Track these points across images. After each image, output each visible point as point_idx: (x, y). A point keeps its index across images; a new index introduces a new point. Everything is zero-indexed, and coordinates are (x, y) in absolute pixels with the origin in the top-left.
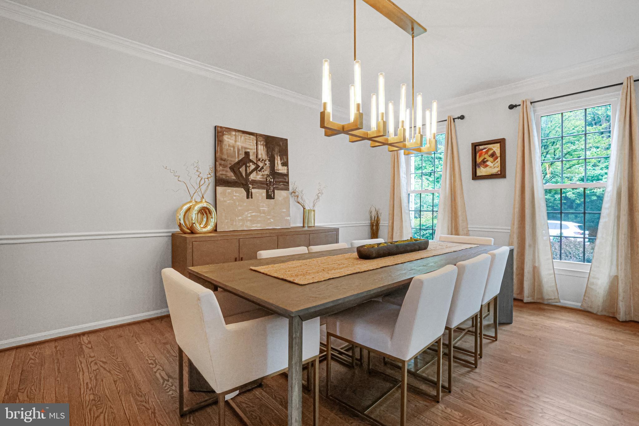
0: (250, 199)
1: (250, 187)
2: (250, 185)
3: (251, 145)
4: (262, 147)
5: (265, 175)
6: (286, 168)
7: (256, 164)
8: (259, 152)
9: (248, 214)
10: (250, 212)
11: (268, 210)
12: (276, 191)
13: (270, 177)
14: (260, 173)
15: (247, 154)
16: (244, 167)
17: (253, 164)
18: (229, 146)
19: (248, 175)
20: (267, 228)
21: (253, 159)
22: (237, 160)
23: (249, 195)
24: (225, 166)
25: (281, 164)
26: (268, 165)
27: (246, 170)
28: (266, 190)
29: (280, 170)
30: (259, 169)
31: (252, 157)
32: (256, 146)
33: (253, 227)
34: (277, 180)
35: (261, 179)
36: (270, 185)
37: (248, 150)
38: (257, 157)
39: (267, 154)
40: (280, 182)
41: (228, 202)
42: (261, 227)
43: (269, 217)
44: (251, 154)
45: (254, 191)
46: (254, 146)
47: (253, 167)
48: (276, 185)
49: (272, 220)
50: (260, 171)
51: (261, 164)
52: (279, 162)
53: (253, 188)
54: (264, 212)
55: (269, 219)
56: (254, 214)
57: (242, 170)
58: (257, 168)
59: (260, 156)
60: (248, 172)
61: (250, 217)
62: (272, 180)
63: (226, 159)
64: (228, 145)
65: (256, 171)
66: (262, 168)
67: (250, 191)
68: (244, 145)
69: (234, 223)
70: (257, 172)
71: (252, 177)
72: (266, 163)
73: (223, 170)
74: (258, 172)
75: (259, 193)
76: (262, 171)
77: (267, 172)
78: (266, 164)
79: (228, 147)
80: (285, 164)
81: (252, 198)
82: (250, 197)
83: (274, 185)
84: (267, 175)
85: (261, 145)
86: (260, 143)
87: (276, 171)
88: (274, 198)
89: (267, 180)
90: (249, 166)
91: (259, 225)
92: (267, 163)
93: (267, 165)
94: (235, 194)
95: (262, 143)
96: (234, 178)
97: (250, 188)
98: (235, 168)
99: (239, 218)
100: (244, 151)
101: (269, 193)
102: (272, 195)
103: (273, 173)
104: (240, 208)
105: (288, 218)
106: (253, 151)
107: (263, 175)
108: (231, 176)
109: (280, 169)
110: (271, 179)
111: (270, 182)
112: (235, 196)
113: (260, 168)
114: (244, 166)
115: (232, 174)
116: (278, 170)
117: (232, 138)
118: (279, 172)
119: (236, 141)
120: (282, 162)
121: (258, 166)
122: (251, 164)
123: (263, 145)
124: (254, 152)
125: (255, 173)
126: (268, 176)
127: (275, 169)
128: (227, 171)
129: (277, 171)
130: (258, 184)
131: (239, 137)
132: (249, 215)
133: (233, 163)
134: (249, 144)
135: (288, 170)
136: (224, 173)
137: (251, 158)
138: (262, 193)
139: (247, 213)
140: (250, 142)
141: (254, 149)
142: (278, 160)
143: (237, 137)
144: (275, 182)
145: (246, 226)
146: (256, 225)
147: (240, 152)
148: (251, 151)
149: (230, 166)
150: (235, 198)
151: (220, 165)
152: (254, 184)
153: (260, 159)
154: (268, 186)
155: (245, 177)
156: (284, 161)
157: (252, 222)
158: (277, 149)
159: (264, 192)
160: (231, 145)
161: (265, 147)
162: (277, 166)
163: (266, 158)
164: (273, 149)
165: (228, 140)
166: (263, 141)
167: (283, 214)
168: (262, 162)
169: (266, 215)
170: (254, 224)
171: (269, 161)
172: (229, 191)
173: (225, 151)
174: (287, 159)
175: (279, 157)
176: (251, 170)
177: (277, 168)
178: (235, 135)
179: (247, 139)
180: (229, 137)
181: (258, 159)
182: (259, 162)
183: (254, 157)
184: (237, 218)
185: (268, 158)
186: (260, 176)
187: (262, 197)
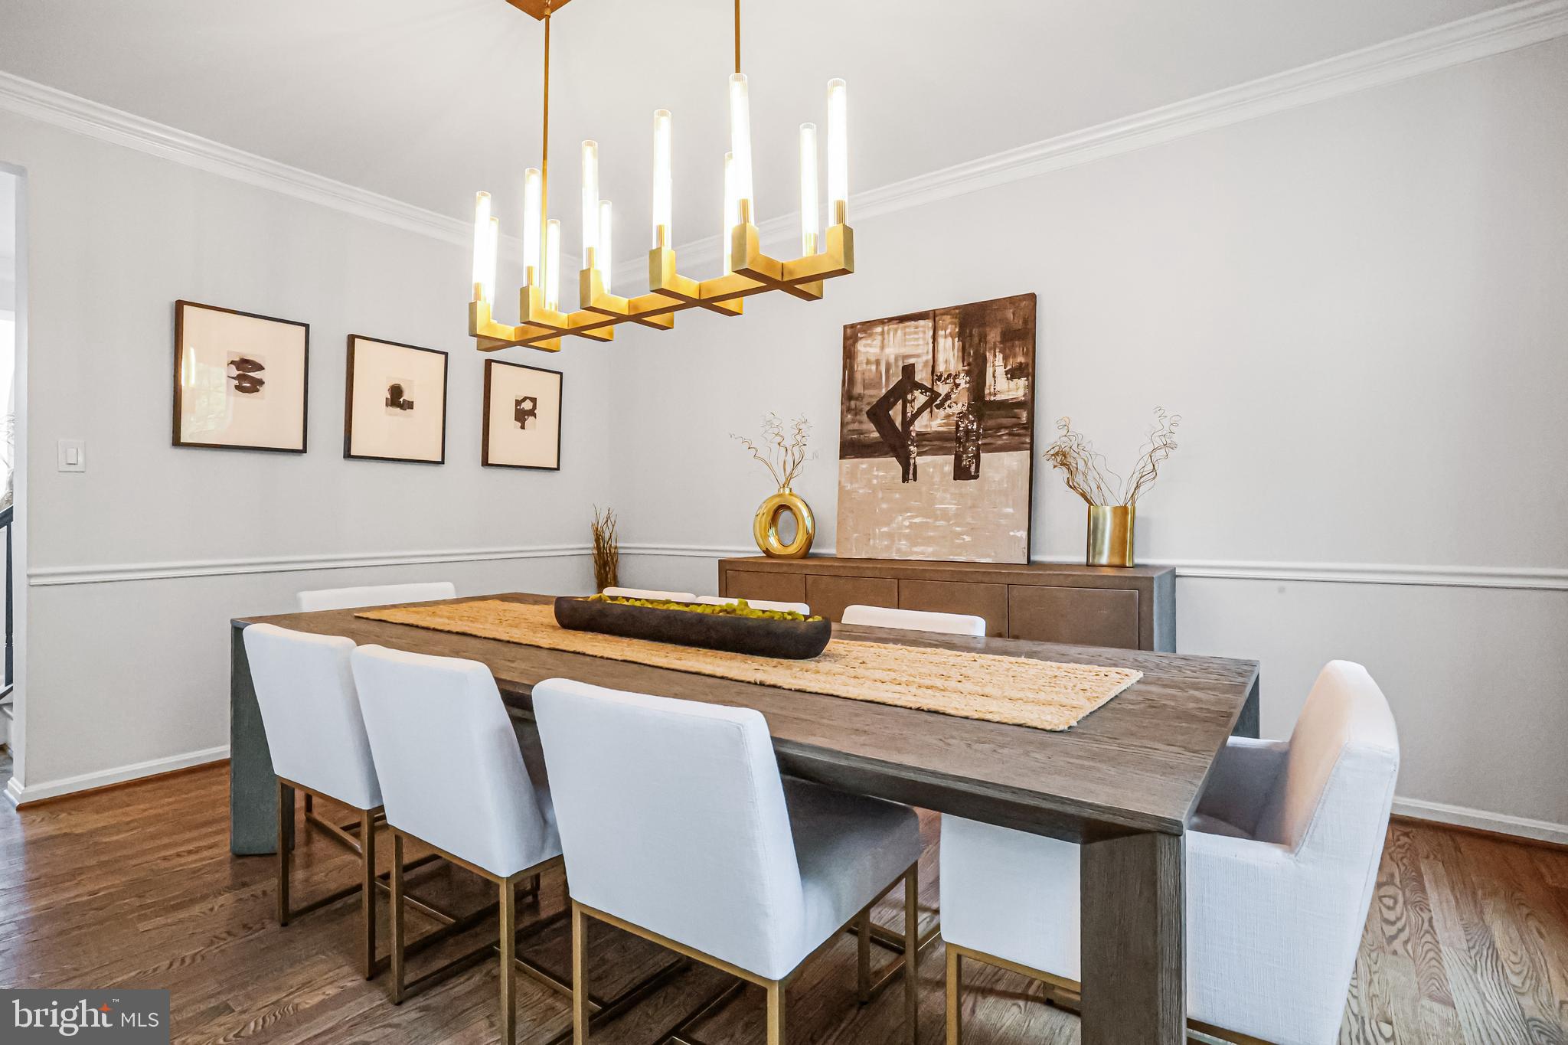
0: (911, 482)
1: (909, 453)
2: (912, 448)
3: (918, 345)
4: (949, 340)
5: (954, 414)
6: (1022, 382)
7: (931, 390)
8: (941, 358)
9: (904, 520)
10: (909, 514)
11: (957, 509)
12: (984, 456)
13: (968, 419)
14: (941, 413)
15: (909, 371)
16: (899, 407)
17: (922, 393)
18: (868, 362)
19: (907, 423)
20: (952, 558)
21: (922, 379)
22: (884, 391)
23: (908, 473)
24: (857, 412)
25: (1007, 373)
26: (963, 385)
27: (904, 412)
28: (953, 456)
29: (1001, 392)
30: (938, 402)
31: (922, 376)
32: (933, 343)
33: (916, 553)
34: (990, 423)
35: (941, 429)
36: (967, 440)
37: (911, 361)
38: (933, 372)
39: (963, 355)
40: (1000, 428)
41: (861, 491)
42: (933, 554)
43: (958, 529)
44: (918, 368)
45: (921, 460)
46: (928, 344)
47: (921, 399)
48: (985, 437)
49: (967, 538)
50: (938, 407)
51: (942, 389)
52: (1001, 371)
53: (920, 454)
54: (945, 515)
55: (959, 535)
56: (917, 520)
57: (896, 413)
58: (934, 401)
59: (941, 368)
60: (909, 415)
61: (907, 527)
62: (975, 427)
63: (861, 394)
64: (865, 361)
65: (929, 410)
66: (948, 397)
67: (912, 461)
68: (902, 351)
69: (872, 542)
70: (931, 412)
71: (919, 426)
72: (957, 381)
73: (853, 422)
74: (935, 410)
75: (935, 466)
76: (946, 405)
77: (960, 405)
78: (957, 386)
79: (865, 366)
80: (1024, 370)
81: (915, 480)
82: (911, 476)
83: (978, 439)
84: (959, 413)
85: (946, 336)
86: (943, 332)
87: (987, 399)
88: (976, 477)
89: (958, 427)
90: (913, 400)
91: (930, 550)
92: (963, 380)
93: (960, 388)
94: (876, 473)
95: (948, 331)
96: (876, 435)
97: (912, 456)
98: (879, 413)
99: (883, 530)
100: (901, 365)
101: (962, 461)
102: (974, 467)
103: (980, 404)
104: (884, 506)
105: (1018, 534)
106: (924, 358)
107: (947, 417)
108: (871, 431)
109: (1003, 387)
110: (972, 422)
111: (968, 432)
112: (877, 477)
113: (940, 398)
114: (901, 401)
115: (872, 427)
116: (995, 395)
117: (874, 343)
118: (998, 398)
119: (882, 347)
120: (1009, 367)
121: (935, 395)
122: (917, 393)
123: (951, 334)
124: (927, 362)
125: (926, 414)
126: (962, 416)
127: (987, 391)
128: (862, 423)
129: (992, 398)
130: (934, 443)
131: (891, 334)
132: (907, 523)
133: (874, 401)
134: (916, 344)
135: (1033, 386)
136: (856, 426)
137: (918, 378)
138: (942, 466)
139: (900, 518)
140: (917, 339)
141: (928, 352)
142: (997, 363)
143: (886, 336)
144: (981, 431)
145: (899, 551)
146: (922, 548)
147: (891, 372)
148: (920, 360)
149: (867, 408)
150: (875, 482)
151: (849, 410)
152: (924, 443)
153: (941, 376)
154: (960, 443)
155: (900, 429)
156: (1021, 364)
157: (913, 540)
158: (994, 336)
159: (946, 462)
160: (873, 359)
161: (957, 339)
162: (993, 382)
163: (960, 367)
164: (983, 338)
165: (867, 349)
166: (951, 323)
167: (1003, 521)
168: (948, 381)
169: (951, 523)
170: (915, 546)
171: (968, 373)
172: (864, 466)
173: (858, 377)
174: (1032, 353)
175: (1001, 355)
176: (916, 410)
177: (992, 390)
178: (883, 332)
179: (910, 334)
180: (869, 341)
181: (936, 377)
182: (938, 383)
183: (927, 373)
184: (877, 530)
185: (966, 368)
186: (939, 421)
187: (944, 475)
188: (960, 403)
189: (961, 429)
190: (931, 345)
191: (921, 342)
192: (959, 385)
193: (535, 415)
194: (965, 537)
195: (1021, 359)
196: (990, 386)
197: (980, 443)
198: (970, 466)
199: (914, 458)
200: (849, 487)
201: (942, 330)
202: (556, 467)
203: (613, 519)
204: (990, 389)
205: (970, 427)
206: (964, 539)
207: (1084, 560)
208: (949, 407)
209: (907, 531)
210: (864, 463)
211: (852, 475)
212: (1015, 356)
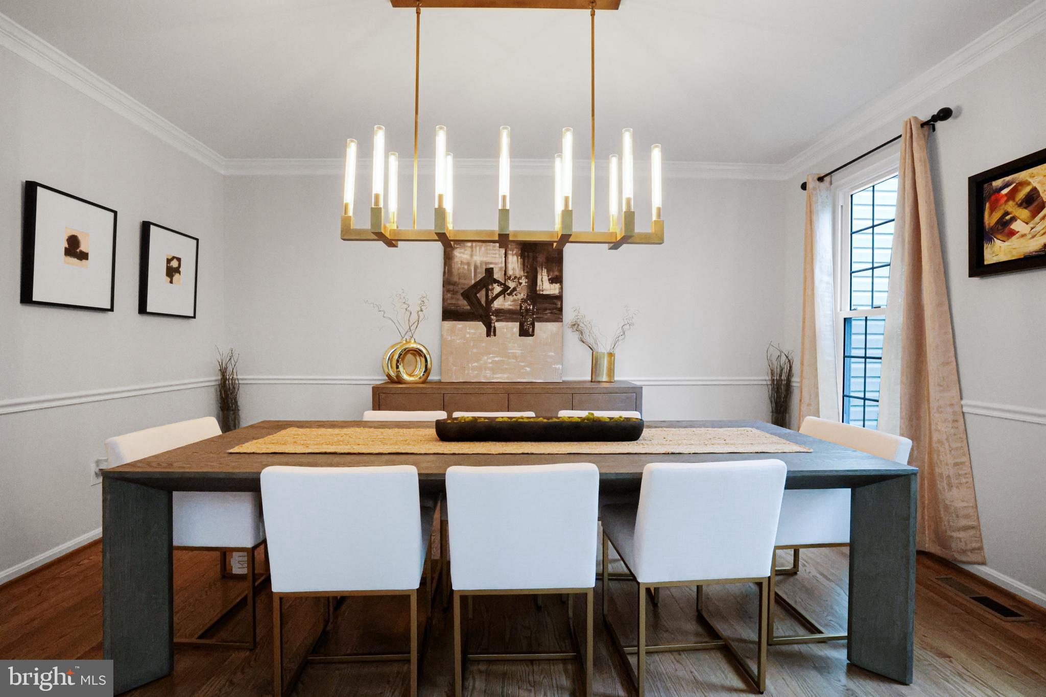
0: (492, 337)
1: (491, 320)
2: (492, 317)
3: (495, 257)
4: (515, 258)
5: (518, 300)
6: (557, 286)
7: (504, 284)
8: (510, 266)
9: (488, 359)
10: (491, 355)
11: (522, 353)
12: (537, 324)
13: (527, 303)
14: (511, 298)
15: (489, 271)
16: (483, 292)
17: (498, 285)
18: (462, 263)
19: (490, 302)
20: (519, 380)
21: (498, 277)
22: (473, 282)
23: (490, 331)
24: (454, 293)
25: (549, 280)
26: (524, 284)
27: (487, 295)
28: (518, 323)
29: (546, 290)
30: (509, 292)
31: (498, 275)
32: (505, 257)
33: (496, 378)
34: (539, 306)
35: (510, 307)
36: (527, 315)
37: (491, 266)
38: (505, 274)
39: (524, 267)
40: (545, 309)
41: (458, 341)
42: (507, 378)
43: (523, 364)
44: (495, 271)
45: (498, 325)
46: (502, 257)
47: (497, 289)
48: (537, 313)
49: (528, 369)
50: (509, 294)
51: (512, 285)
52: (546, 278)
53: (497, 321)
54: (515, 357)
55: (523, 367)
56: (496, 359)
57: (481, 295)
58: (505, 291)
59: (510, 272)
60: (490, 297)
61: (491, 363)
62: (531, 308)
63: (456, 282)
64: (460, 262)
65: (503, 296)
66: (515, 289)
67: (493, 325)
68: (485, 259)
69: (466, 372)
70: (505, 297)
71: (497, 304)
72: (520, 281)
73: (452, 298)
74: (507, 296)
75: (508, 329)
76: (514, 294)
77: (522, 295)
78: (520, 284)
79: (459, 265)
80: (557, 279)
81: (495, 335)
82: (492, 333)
83: (533, 314)
84: (522, 299)
85: (513, 255)
86: (511, 252)
87: (538, 293)
88: (532, 335)
89: (521, 307)
90: (493, 289)
91: (505, 376)
92: (524, 281)
93: (522, 285)
94: (469, 331)
95: (514, 252)
96: (469, 307)
97: (493, 322)
98: (470, 294)
99: (474, 365)
100: (484, 267)
101: (524, 326)
102: (531, 330)
103: (534, 295)
104: (475, 350)
105: (557, 367)
106: (500, 265)
107: (514, 301)
108: (464, 305)
109: (546, 287)
110: (530, 305)
111: (527, 310)
112: (469, 333)
113: (510, 290)
114: (484, 289)
115: (465, 302)
116: (543, 291)
117: (466, 252)
118: (545, 293)
119: (472, 256)
120: (550, 277)
121: (506, 288)
122: (495, 285)
123: (516, 254)
124: (501, 268)
125: (501, 298)
126: (524, 301)
127: (538, 289)
128: (458, 299)
129: (541, 293)
130: (505, 315)
131: (478, 248)
132: (490, 361)
133: (466, 287)
134: (494, 257)
135: (561, 288)
136: (454, 302)
137: (496, 276)
138: (512, 328)
139: (486, 358)
140: (496, 254)
141: (501, 263)
142: (543, 274)
143: (474, 249)
144: (535, 310)
145: (485, 377)
146: (500, 375)
147: (478, 271)
148: (496, 266)
149: (462, 291)
150: (468, 336)
151: (448, 291)
152: (501, 314)
153: (510, 277)
154: (523, 316)
155: (484, 305)
156: (557, 276)
157: (494, 371)
158: (541, 258)
159: (515, 327)
160: (465, 261)
161: (520, 257)
162: (541, 284)
163: (522, 273)
164: (535, 259)
165: (461, 255)
166: (516, 248)
167: (549, 360)
168: (515, 281)
169: (518, 360)
170: (496, 374)
171: (527, 277)
172: (461, 326)
173: (455, 271)
174: (561, 271)
175: (546, 270)
176: (495, 295)
177: (541, 288)
178: (472, 246)
179: (490, 250)
180: (462, 251)
181: (507, 277)
182: (509, 281)
183: (501, 274)
184: (470, 365)
185: (526, 274)
186: (509, 303)
187: (513, 334)
188: (522, 294)
189: (523, 308)
190: (504, 259)
191: (497, 256)
192: (521, 283)
193: (179, 273)
194: (527, 368)
195: (556, 273)
196: (540, 286)
197: (534, 316)
198: (529, 329)
199: (494, 323)
200: (449, 338)
201: (511, 251)
202: (192, 315)
203: (235, 357)
204: (540, 288)
205: (528, 308)
206: (526, 369)
207: (590, 379)
208: (516, 295)
209: (491, 365)
210: (460, 325)
211: (452, 331)
212: (553, 271)
